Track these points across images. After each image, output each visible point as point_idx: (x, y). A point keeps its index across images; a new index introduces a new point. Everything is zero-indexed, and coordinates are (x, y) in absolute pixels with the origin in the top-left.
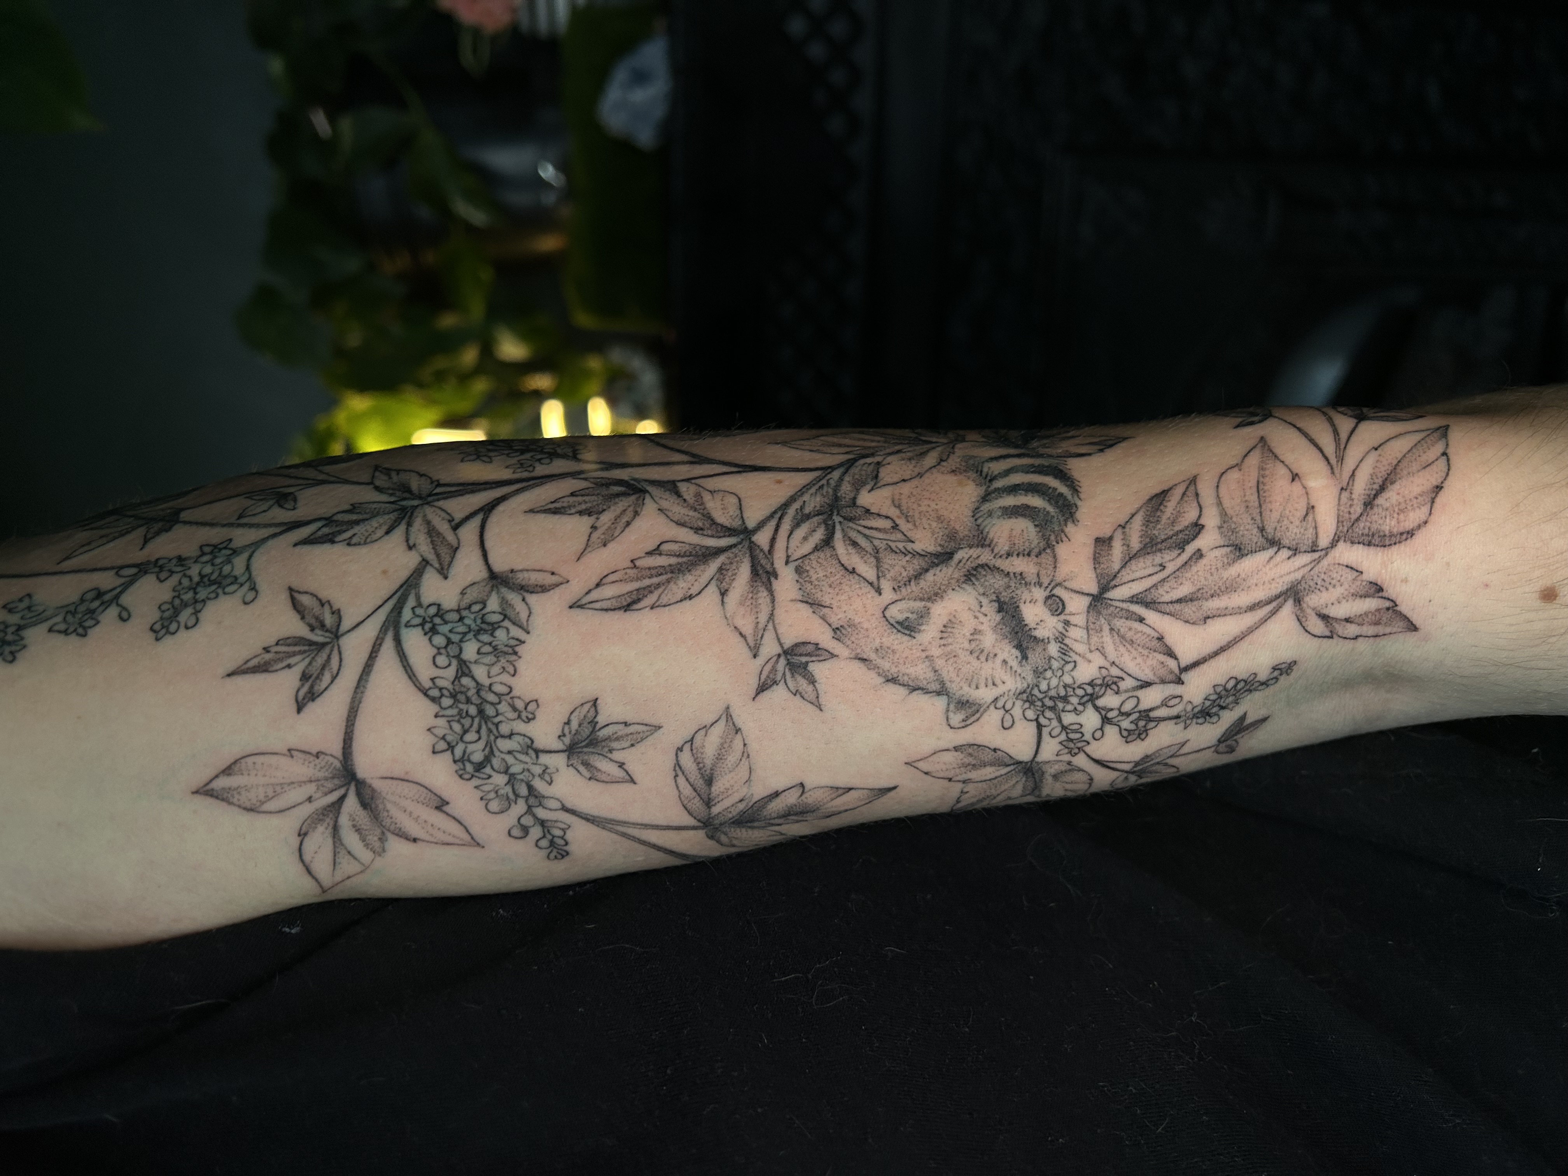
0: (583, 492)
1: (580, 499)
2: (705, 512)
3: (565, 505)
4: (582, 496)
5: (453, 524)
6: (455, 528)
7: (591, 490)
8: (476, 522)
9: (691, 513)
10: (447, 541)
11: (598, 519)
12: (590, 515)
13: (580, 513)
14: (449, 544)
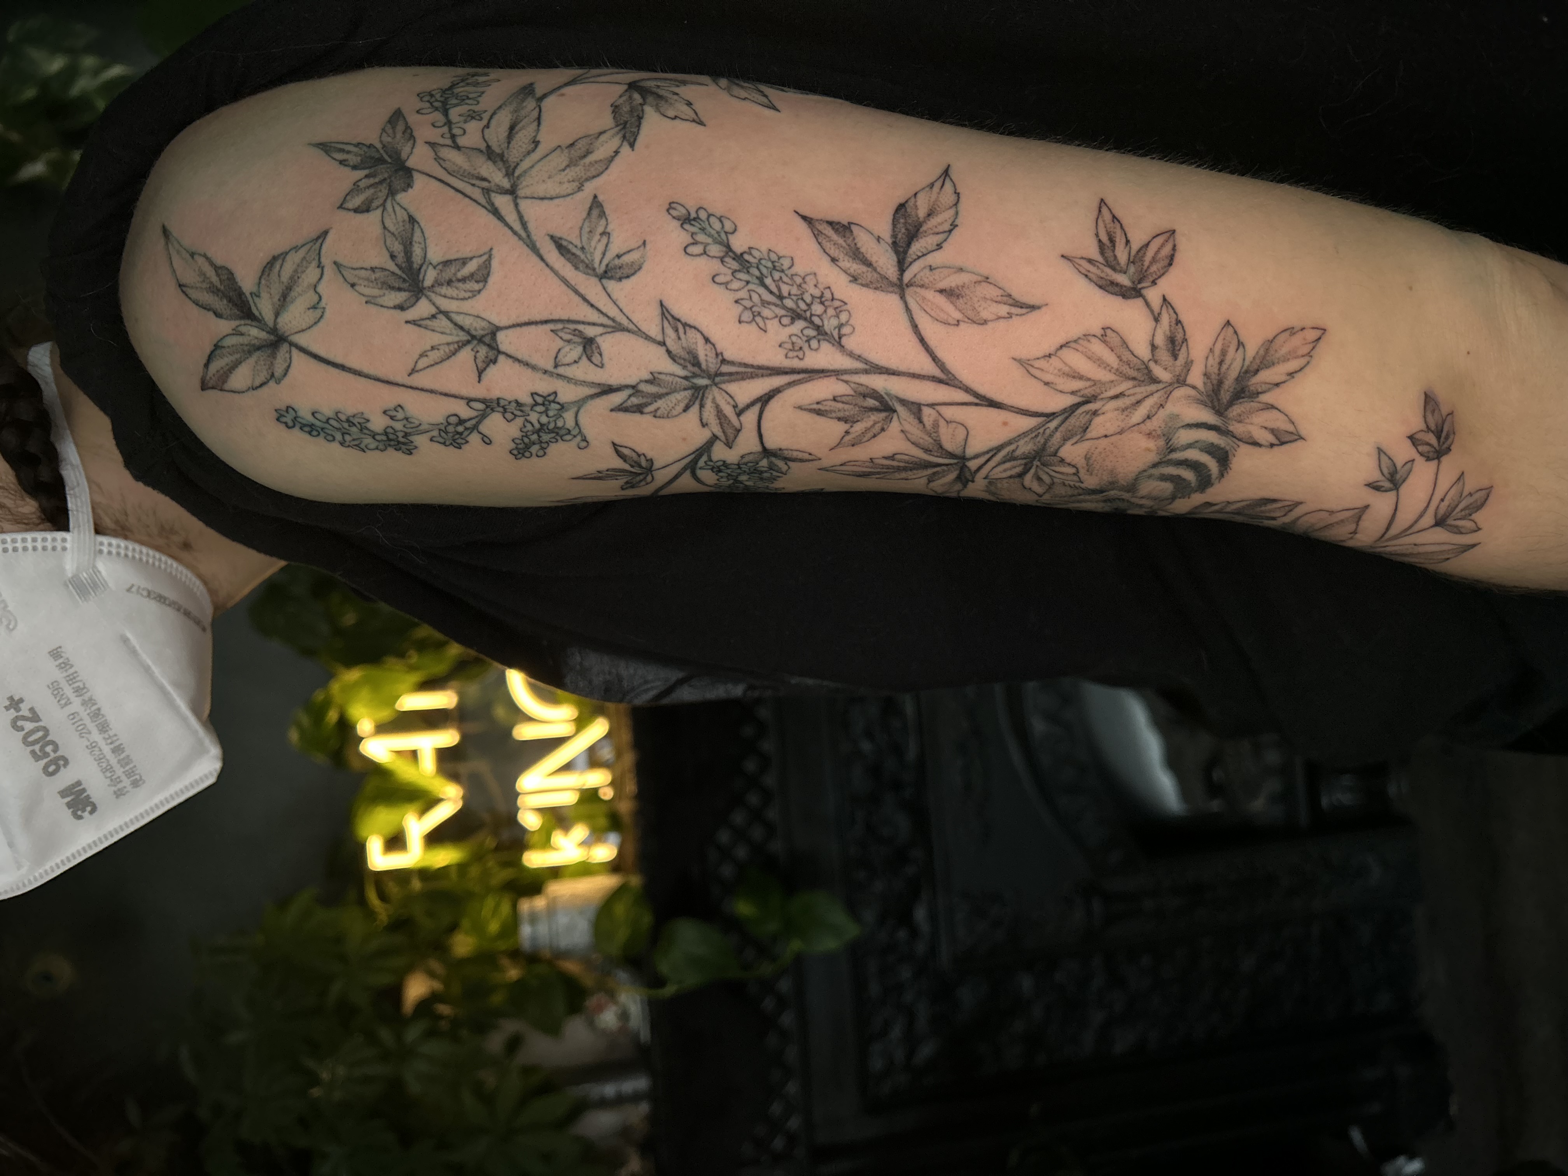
0: (844, 399)
1: (840, 405)
2: (938, 439)
3: (827, 408)
4: (843, 402)
5: (737, 410)
6: (739, 414)
7: (851, 397)
8: (756, 409)
9: (927, 438)
10: (732, 424)
11: (852, 427)
12: (846, 422)
13: (839, 419)
14: (734, 426)
